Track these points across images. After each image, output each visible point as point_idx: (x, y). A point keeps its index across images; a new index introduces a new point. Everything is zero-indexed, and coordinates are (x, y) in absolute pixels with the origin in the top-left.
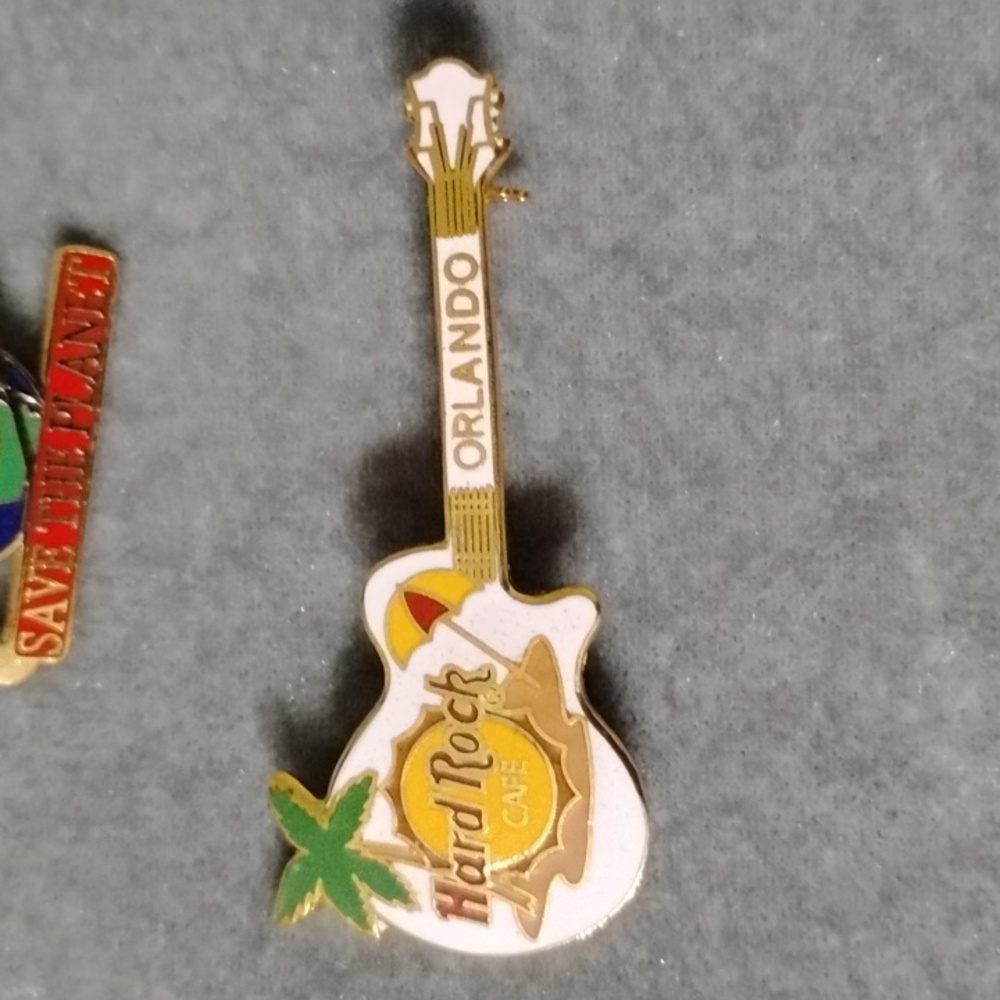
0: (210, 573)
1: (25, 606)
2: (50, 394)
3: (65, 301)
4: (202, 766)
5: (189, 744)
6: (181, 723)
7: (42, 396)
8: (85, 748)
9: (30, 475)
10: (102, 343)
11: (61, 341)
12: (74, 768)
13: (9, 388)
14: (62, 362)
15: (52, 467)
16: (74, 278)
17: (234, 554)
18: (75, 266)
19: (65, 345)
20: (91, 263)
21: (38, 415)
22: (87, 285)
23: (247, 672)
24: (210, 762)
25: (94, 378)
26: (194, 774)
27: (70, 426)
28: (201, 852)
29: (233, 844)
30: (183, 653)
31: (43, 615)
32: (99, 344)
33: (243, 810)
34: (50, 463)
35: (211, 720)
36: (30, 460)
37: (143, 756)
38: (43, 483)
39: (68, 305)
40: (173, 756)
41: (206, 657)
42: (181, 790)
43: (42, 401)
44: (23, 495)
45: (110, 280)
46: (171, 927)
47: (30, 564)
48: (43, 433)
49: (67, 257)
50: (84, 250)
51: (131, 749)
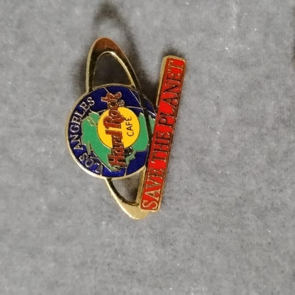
0: (273, 129)
1: (145, 191)
2: (159, 112)
3: (166, 77)
4: (269, 206)
5: (264, 197)
6: (260, 189)
7: (156, 112)
8: (222, 196)
9: (150, 142)
10: (179, 93)
11: (164, 92)
12: (218, 204)
13: (144, 109)
14: (164, 100)
15: (158, 139)
16: (170, 68)
17: (283, 121)
18: (171, 63)
19: (166, 93)
20: (177, 62)
21: (154, 119)
22: (175, 71)
23: (288, 169)
24: (273, 205)
25: (175, 106)
26: (266, 209)
27: (166, 124)
28: (269, 240)
29: (282, 237)
30: (261, 160)
31: (152, 195)
32: (178, 94)
33: (286, 224)
34: (157, 137)
35: (273, 188)
36: (150, 136)
37: (245, 201)
38: (155, 145)
39: (167, 78)
40: (258, 201)
41: (271, 162)
42: (261, 215)
43: (156, 114)
44: (147, 149)
45: (183, 69)
46: (257, 269)
47: (148, 175)
48: (155, 126)
49: (168, 60)
50: (174, 58)
51: (240, 198)
